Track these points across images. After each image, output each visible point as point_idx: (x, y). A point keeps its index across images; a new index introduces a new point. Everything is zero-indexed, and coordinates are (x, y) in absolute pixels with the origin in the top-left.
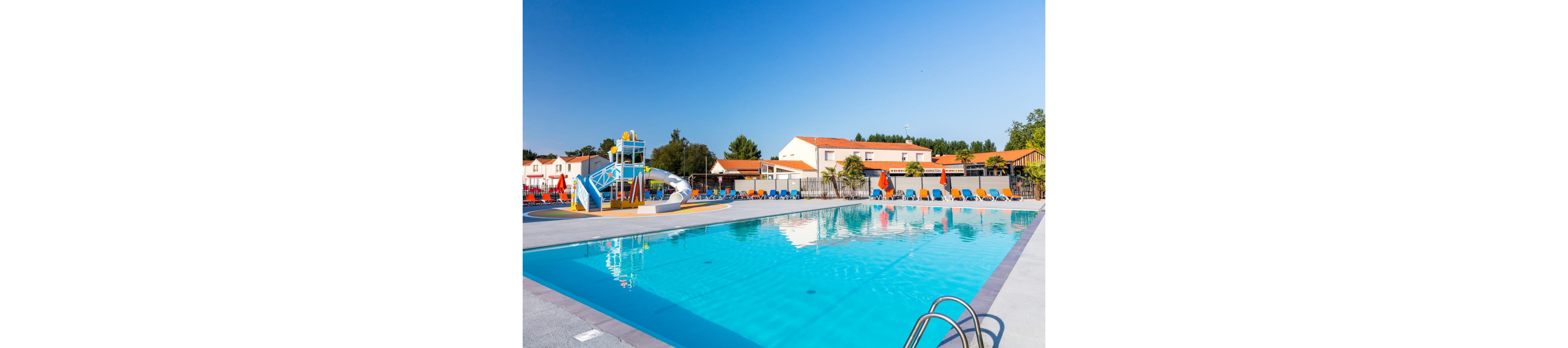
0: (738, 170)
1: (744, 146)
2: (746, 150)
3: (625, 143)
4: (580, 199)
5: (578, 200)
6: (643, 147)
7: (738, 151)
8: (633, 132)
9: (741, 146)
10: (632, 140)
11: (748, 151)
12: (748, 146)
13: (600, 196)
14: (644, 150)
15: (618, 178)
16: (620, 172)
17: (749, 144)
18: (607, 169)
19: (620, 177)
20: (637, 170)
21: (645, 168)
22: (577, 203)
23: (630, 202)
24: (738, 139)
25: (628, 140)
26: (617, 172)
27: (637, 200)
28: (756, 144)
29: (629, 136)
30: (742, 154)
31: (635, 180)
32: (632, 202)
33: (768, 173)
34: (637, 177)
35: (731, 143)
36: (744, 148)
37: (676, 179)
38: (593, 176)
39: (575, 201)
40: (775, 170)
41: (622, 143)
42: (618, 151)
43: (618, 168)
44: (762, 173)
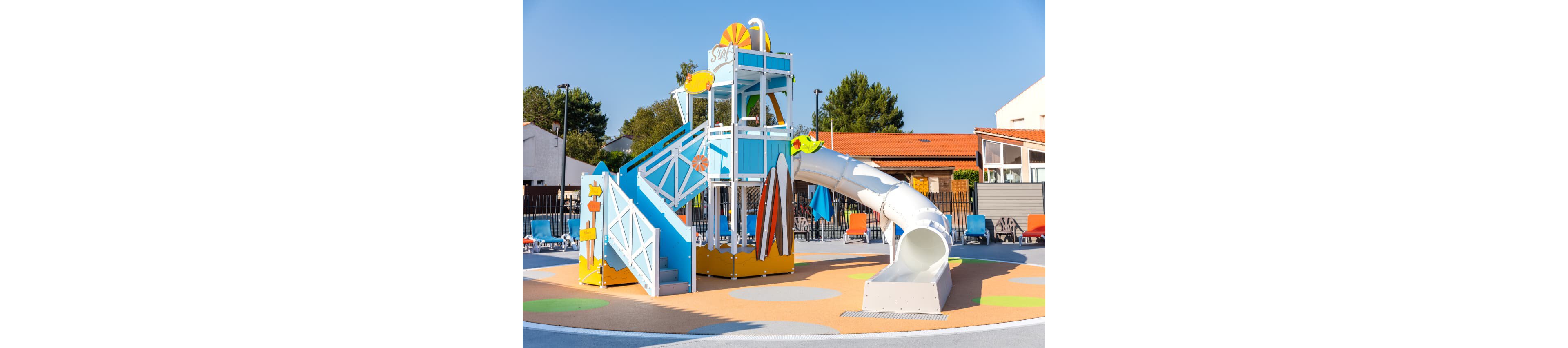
0: (873, 159)
1: (863, 99)
2: (871, 108)
3: (743, 59)
4: (617, 247)
5: (609, 250)
6: (787, 73)
7: (849, 113)
8: (757, 22)
9: (857, 99)
10: (758, 49)
11: (873, 111)
12: (875, 99)
13: (688, 239)
14: (789, 81)
15: (718, 176)
16: (724, 154)
17: (875, 93)
18: (684, 144)
19: (725, 170)
20: (777, 147)
21: (797, 143)
22: (605, 260)
23: (758, 257)
24: (847, 82)
25: (748, 49)
26: (714, 158)
27: (774, 246)
28: (893, 94)
29: (747, 35)
30: (859, 119)
31: (768, 181)
32: (762, 258)
33: (1002, 166)
34: (773, 170)
35: (831, 93)
36: (866, 104)
37: (878, 180)
38: (648, 169)
39: (598, 254)
40: (1025, 156)
41: (731, 57)
42: (714, 85)
43: (713, 140)
44: (986, 165)
